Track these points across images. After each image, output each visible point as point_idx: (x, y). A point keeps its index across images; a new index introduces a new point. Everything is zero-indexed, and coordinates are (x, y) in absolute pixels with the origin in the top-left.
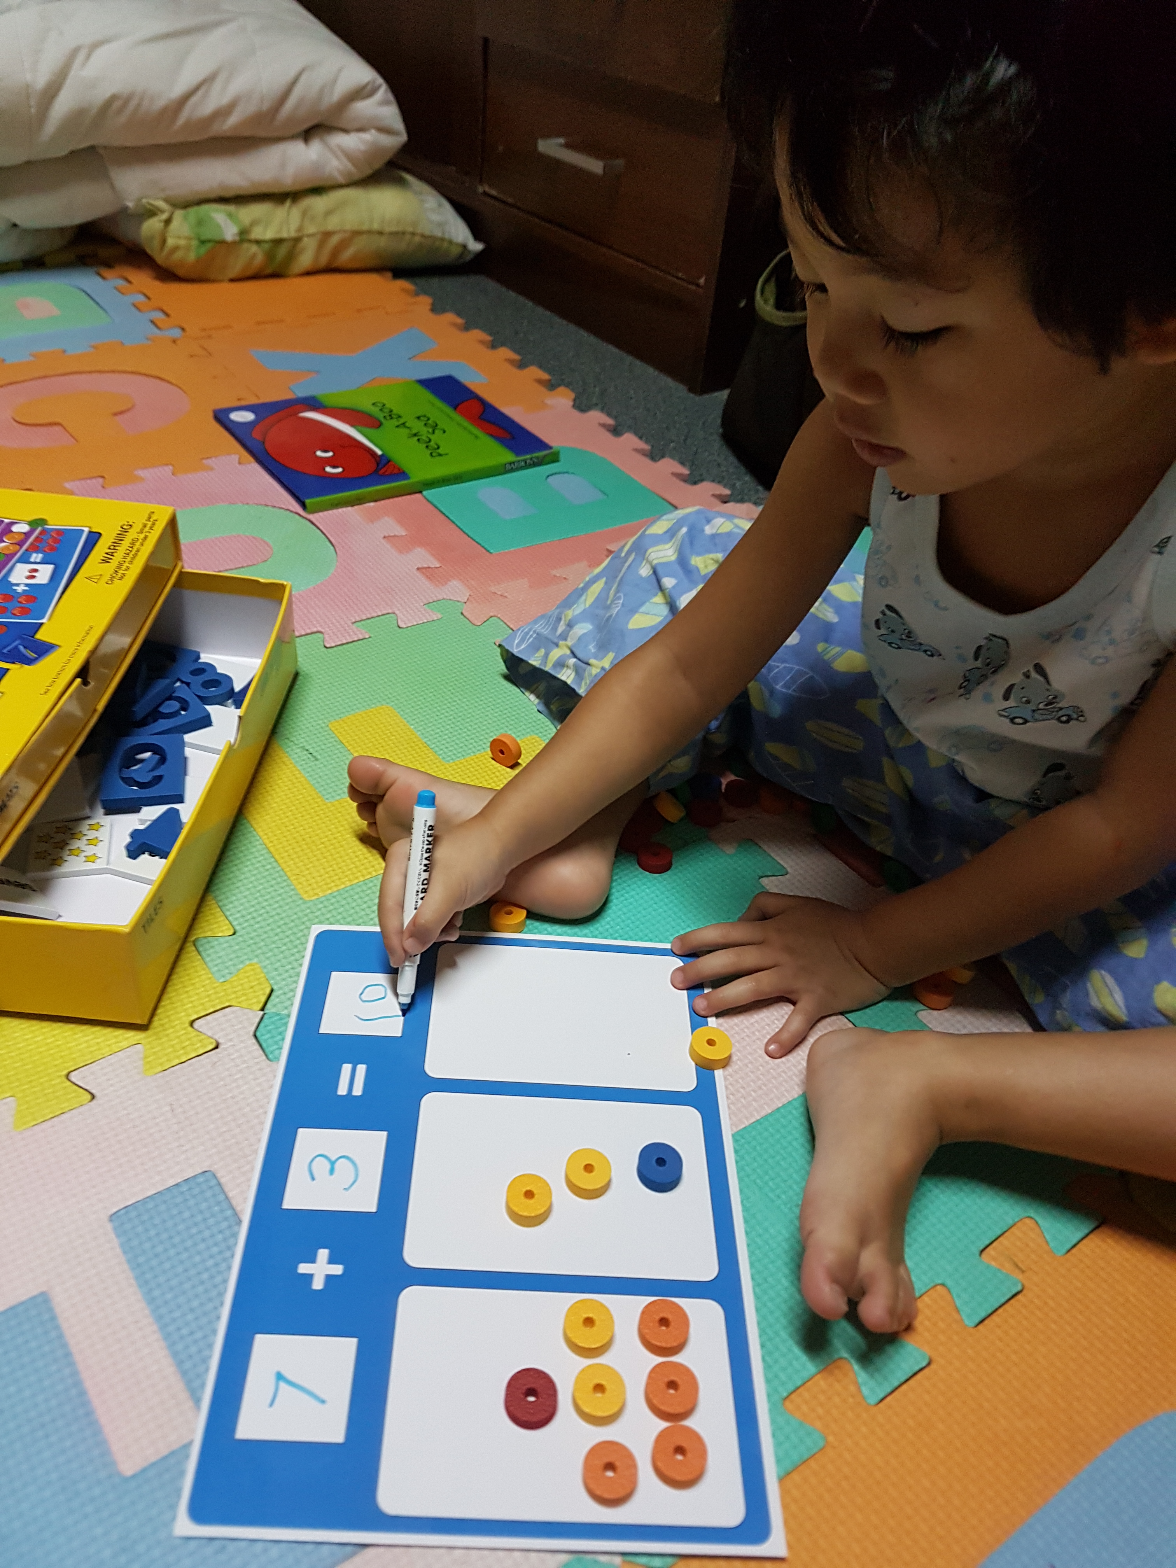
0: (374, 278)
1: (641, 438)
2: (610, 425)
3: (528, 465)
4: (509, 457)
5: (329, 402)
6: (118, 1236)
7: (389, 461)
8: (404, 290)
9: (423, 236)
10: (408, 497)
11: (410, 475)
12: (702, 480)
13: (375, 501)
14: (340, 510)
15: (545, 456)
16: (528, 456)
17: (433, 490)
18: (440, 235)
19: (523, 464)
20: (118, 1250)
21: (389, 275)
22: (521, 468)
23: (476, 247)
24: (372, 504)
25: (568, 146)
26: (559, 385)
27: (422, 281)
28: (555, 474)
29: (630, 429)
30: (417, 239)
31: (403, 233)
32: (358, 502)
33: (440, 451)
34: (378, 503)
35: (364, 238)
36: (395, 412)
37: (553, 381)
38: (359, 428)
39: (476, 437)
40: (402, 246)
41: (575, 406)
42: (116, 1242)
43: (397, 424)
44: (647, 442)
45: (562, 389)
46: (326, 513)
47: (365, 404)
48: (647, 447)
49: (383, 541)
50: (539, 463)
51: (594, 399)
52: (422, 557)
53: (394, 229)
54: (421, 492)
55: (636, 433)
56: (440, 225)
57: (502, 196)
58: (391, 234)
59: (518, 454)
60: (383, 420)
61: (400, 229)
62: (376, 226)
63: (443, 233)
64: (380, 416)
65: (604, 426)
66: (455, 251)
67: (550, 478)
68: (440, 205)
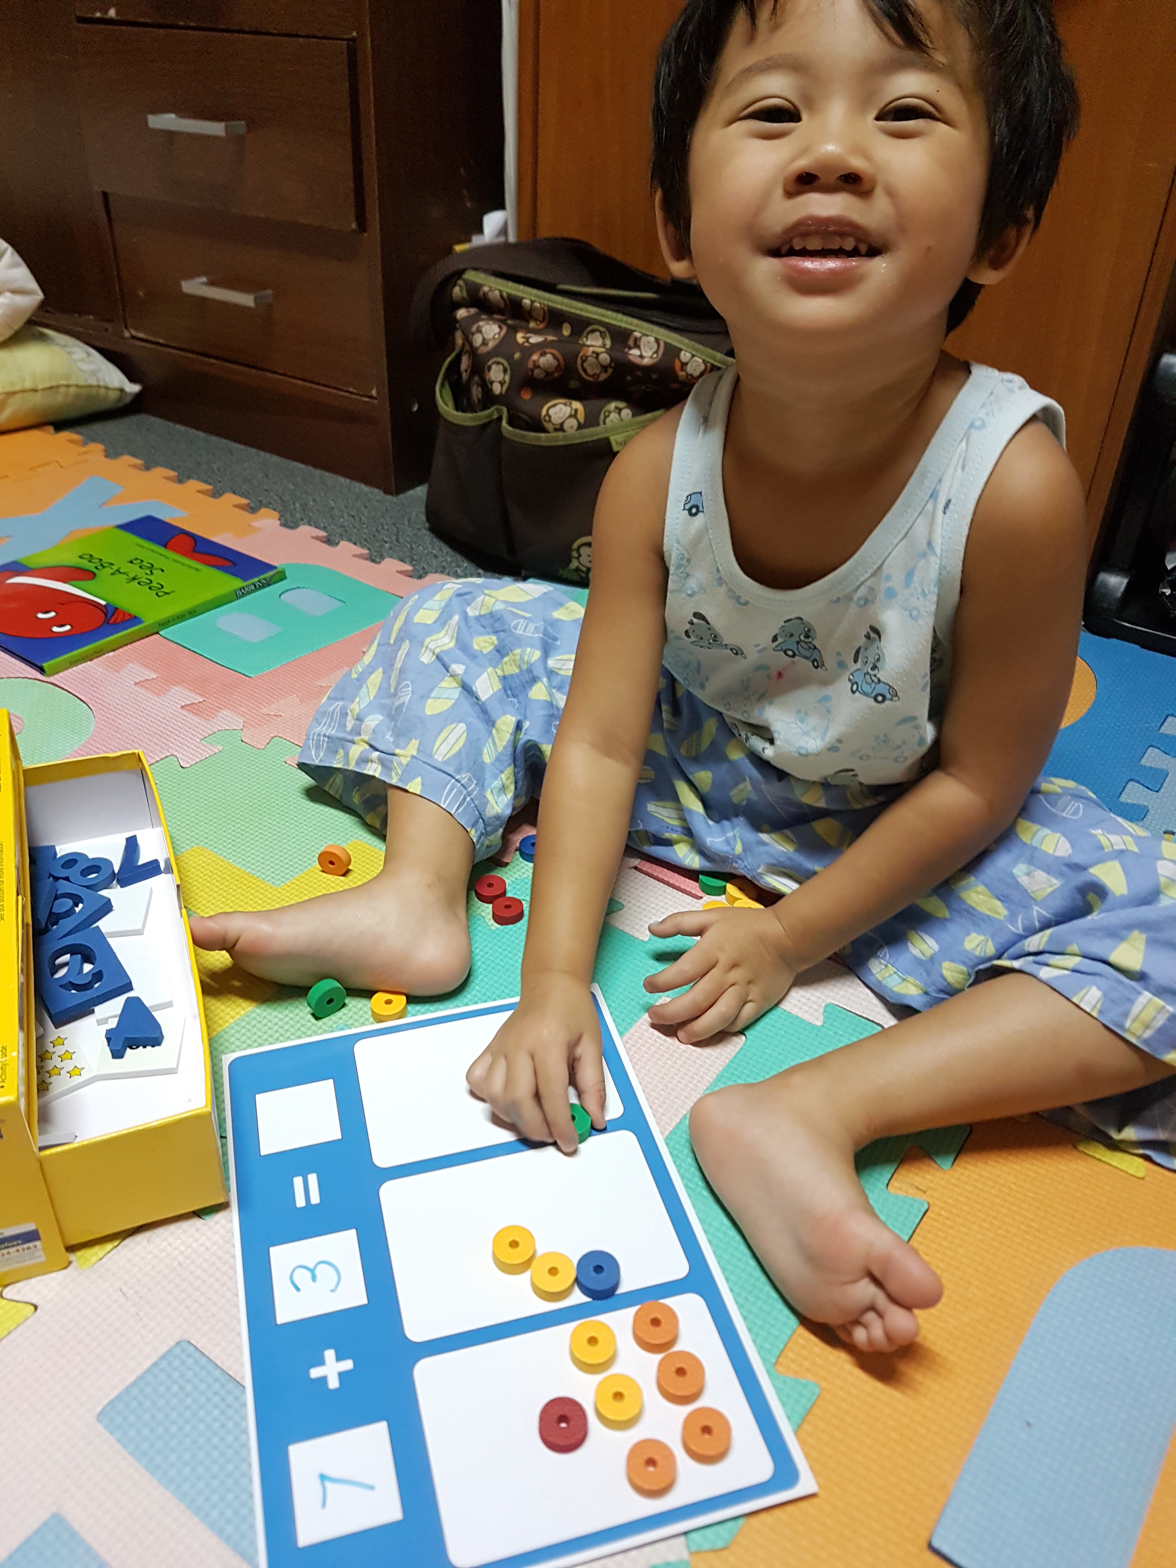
0: (35, 434)
1: (355, 544)
2: (323, 537)
3: (257, 588)
4: (237, 583)
5: (34, 563)
6: (111, 1433)
7: (117, 609)
8: (72, 441)
9: (78, 386)
10: (146, 640)
11: (143, 619)
12: (426, 573)
13: (113, 651)
14: (80, 667)
15: (272, 576)
16: (256, 579)
17: (170, 629)
18: (94, 383)
19: (253, 587)
20: (118, 1446)
21: (51, 429)
22: (252, 591)
23: (134, 388)
24: (111, 654)
25: (211, 283)
26: (260, 508)
27: (85, 429)
28: (287, 591)
29: (342, 537)
30: (72, 390)
31: (58, 387)
32: (95, 655)
33: (165, 590)
34: (117, 652)
35: (17, 397)
36: (104, 560)
37: (252, 505)
38: (74, 582)
39: (197, 570)
40: (59, 398)
41: (285, 524)
42: (112, 1440)
43: (112, 571)
44: (363, 546)
45: (263, 510)
46: (66, 672)
47: (70, 558)
48: (365, 551)
49: (137, 688)
50: (268, 583)
51: (298, 515)
52: (181, 695)
53: (47, 385)
54: (158, 633)
55: (350, 540)
56: (93, 373)
57: (151, 338)
58: (44, 389)
59: (245, 579)
60: (95, 570)
61: (54, 384)
62: (28, 385)
63: (98, 381)
64: (91, 567)
65: (317, 538)
66: (113, 395)
67: (282, 597)
68: (88, 354)
